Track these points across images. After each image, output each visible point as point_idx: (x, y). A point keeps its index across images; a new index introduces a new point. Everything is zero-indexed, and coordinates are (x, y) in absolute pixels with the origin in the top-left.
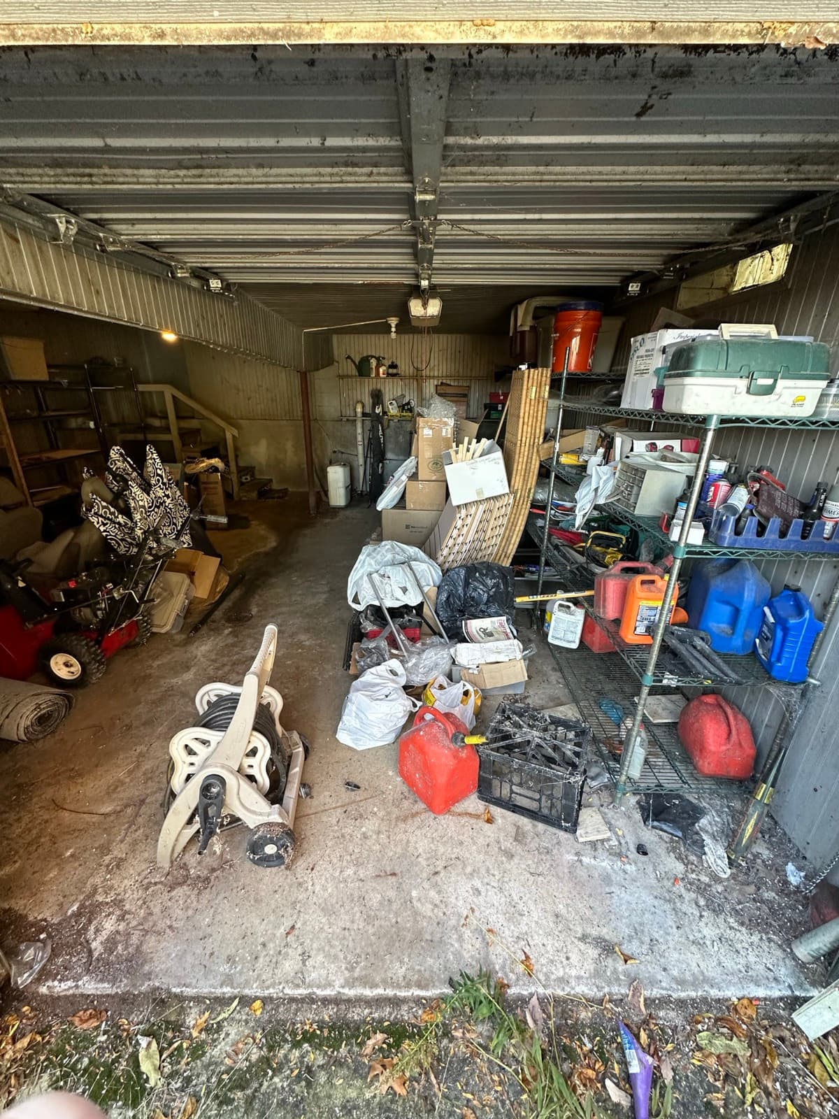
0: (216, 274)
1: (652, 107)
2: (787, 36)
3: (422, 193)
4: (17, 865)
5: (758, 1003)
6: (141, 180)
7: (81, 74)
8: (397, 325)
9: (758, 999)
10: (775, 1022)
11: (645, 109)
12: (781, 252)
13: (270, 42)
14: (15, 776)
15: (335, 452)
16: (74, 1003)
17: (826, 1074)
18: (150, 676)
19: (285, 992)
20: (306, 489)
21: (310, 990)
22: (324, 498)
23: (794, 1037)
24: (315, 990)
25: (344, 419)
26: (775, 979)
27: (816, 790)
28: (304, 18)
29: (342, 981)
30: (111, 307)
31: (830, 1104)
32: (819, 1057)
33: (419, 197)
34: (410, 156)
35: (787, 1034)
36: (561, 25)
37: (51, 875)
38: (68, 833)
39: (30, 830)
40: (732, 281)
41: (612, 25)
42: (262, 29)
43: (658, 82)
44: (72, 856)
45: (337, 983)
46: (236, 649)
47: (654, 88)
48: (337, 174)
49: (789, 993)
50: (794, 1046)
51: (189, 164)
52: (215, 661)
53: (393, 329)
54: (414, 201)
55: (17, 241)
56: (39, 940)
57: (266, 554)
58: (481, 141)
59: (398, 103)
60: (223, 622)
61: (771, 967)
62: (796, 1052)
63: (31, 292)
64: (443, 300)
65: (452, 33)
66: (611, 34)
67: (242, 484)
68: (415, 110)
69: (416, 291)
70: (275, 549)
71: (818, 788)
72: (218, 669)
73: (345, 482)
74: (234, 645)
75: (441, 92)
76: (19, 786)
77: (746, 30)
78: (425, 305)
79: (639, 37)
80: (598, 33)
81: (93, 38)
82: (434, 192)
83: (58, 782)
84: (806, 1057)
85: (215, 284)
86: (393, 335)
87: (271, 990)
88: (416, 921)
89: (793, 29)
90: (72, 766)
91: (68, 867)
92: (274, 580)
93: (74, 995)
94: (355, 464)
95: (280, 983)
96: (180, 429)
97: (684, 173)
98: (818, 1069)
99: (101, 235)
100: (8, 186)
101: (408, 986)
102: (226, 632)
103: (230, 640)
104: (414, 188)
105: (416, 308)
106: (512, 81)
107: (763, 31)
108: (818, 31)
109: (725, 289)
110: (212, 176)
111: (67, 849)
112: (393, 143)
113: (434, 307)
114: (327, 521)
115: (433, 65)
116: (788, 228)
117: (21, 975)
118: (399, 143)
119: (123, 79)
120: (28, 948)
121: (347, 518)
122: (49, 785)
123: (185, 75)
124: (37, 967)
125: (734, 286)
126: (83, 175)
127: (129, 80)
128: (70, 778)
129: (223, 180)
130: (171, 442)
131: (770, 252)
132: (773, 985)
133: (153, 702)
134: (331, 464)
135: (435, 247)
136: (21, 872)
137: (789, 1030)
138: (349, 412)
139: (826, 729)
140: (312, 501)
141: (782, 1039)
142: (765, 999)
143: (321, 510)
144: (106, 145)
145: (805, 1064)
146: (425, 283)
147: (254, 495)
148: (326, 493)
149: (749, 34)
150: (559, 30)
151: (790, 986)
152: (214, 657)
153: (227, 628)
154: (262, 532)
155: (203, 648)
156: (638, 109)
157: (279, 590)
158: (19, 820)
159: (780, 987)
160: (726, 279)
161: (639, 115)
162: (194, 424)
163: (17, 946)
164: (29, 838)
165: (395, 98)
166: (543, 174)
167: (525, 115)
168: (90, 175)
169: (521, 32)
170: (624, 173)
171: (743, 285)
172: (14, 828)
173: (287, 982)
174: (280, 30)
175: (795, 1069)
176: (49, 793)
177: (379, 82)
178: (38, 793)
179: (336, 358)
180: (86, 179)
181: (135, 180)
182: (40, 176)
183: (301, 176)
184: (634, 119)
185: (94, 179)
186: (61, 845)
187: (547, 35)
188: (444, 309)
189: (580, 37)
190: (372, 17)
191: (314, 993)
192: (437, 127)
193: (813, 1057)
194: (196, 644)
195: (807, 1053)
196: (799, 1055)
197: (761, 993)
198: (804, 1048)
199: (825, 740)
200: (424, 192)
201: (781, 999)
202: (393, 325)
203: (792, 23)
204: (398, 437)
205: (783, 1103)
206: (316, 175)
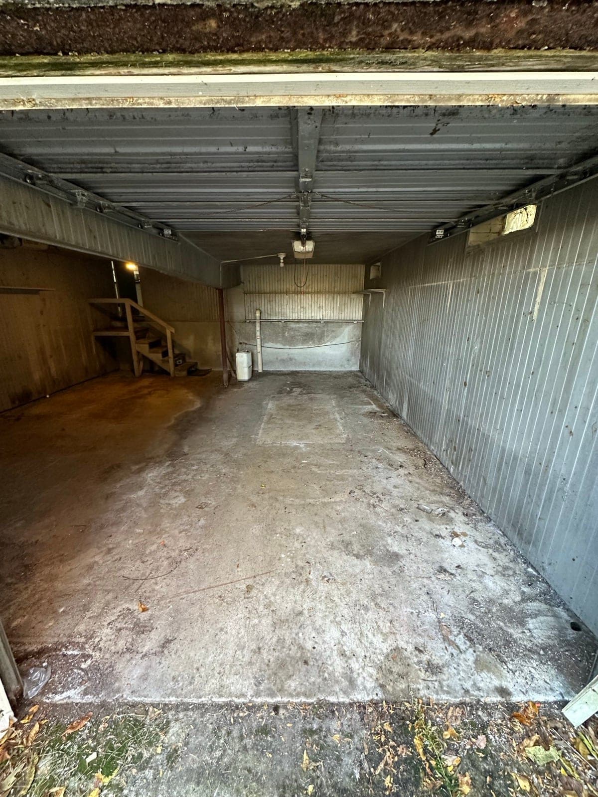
0: (168, 225)
1: (439, 130)
2: (502, 101)
3: (303, 177)
4: (26, 618)
5: (539, 705)
6: (133, 170)
7: (111, 116)
8: (284, 258)
9: (540, 703)
10: (551, 717)
11: (435, 131)
12: (532, 209)
13: (227, 106)
14: (23, 560)
15: (241, 343)
16: (67, 707)
17: (587, 751)
18: (114, 493)
19: (213, 700)
20: (222, 369)
21: (230, 699)
22: (233, 375)
23: (565, 728)
24: (234, 698)
25: (248, 321)
26: (551, 689)
27: (574, 560)
28: (246, 94)
29: (252, 692)
30: (102, 246)
31: (590, 771)
32: (582, 740)
33: (302, 180)
34: (297, 157)
35: (559, 725)
36: (382, 97)
37: (50, 624)
38: (59, 597)
39: (34, 595)
40: (503, 228)
41: (409, 97)
42: (223, 99)
43: (440, 118)
44: (64, 611)
45: (249, 694)
46: (174, 475)
47: (439, 120)
48: (251, 167)
49: (560, 698)
50: (565, 733)
51: (163, 161)
52: (160, 483)
53: (282, 261)
54: (299, 181)
55: (49, 206)
56: (42, 667)
57: (194, 412)
58: (339, 148)
59: (291, 129)
60: (165, 457)
61: (548, 681)
62: (565, 736)
63: (56, 237)
64: (315, 242)
65: (324, 101)
66: (408, 101)
67: (176, 365)
68: (301, 133)
69: (298, 236)
70: (200, 408)
71: (575, 558)
72: (162, 488)
73: (248, 363)
74: (173, 473)
75: (317, 124)
76: (26, 566)
77: (480, 98)
78: (303, 244)
79: (423, 102)
80: (401, 100)
81: (133, 104)
82: (311, 177)
83: (53, 563)
84: (573, 741)
85: (167, 232)
86: (282, 265)
87: (203, 699)
88: (303, 653)
89: (505, 98)
90: (62, 553)
91: (62, 619)
92: (199, 429)
93: (67, 704)
94: (255, 352)
95: (209, 694)
96: (135, 328)
97: (463, 164)
98: (581, 747)
99: (101, 202)
100: (52, 174)
101: (298, 695)
102: (167, 464)
103: (170, 469)
104: (299, 175)
105: (298, 246)
106: (357, 117)
107: (488, 98)
108: (518, 100)
109: (499, 233)
110: (175, 168)
111: (60, 607)
112: (287, 150)
113: (310, 246)
114: (235, 390)
115: (313, 112)
116: (531, 196)
117: (30, 689)
118: (291, 150)
119: (134, 118)
120: (34, 672)
121: (250, 388)
122: (47, 565)
123: (170, 116)
124: (41, 685)
125: (504, 231)
126: (97, 168)
127: (138, 119)
128: (61, 561)
129: (182, 170)
130: (128, 337)
131: (526, 209)
132: (550, 693)
133: (117, 511)
134: (238, 351)
135: (311, 208)
136: (27, 623)
137: (562, 723)
138: (250, 316)
139: (577, 517)
140: (225, 376)
141: (556, 728)
142: (544, 703)
143: (231, 383)
144: (116, 152)
145: (572, 745)
146: (303, 231)
147: (184, 373)
148: (235, 372)
149: (482, 100)
150: (380, 99)
151: (561, 694)
152: (159, 481)
153: (168, 461)
154: (191, 398)
155: (151, 474)
156: (431, 131)
157: (202, 436)
158: (26, 588)
159: (554, 694)
160: (499, 227)
161: (432, 134)
162: (144, 324)
163: (28, 670)
164: (33, 600)
165: (289, 126)
166: (377, 166)
167: (364, 135)
168: (102, 168)
169: (361, 100)
170: (426, 164)
171: (510, 231)
172: (23, 594)
173: (214, 693)
174: (232, 100)
175: (566, 749)
176: (47, 570)
177: (281, 118)
178: (39, 570)
179: (242, 280)
180: (99, 170)
181: (128, 170)
182: (71, 168)
183: (230, 167)
184: (429, 136)
185: (104, 170)
186: (56, 604)
187: (375, 101)
188: (315, 247)
189: (391, 102)
190: (281, 94)
191: (233, 701)
192: (313, 142)
193: (578, 740)
194: (146, 472)
195: (574, 738)
196: (568, 739)
197: (541, 698)
198: (572, 735)
199: (577, 525)
200: (306, 177)
201: (555, 702)
202: (282, 258)
203: (505, 95)
204: (284, 333)
205: (558, 771)
206: (239, 167)
